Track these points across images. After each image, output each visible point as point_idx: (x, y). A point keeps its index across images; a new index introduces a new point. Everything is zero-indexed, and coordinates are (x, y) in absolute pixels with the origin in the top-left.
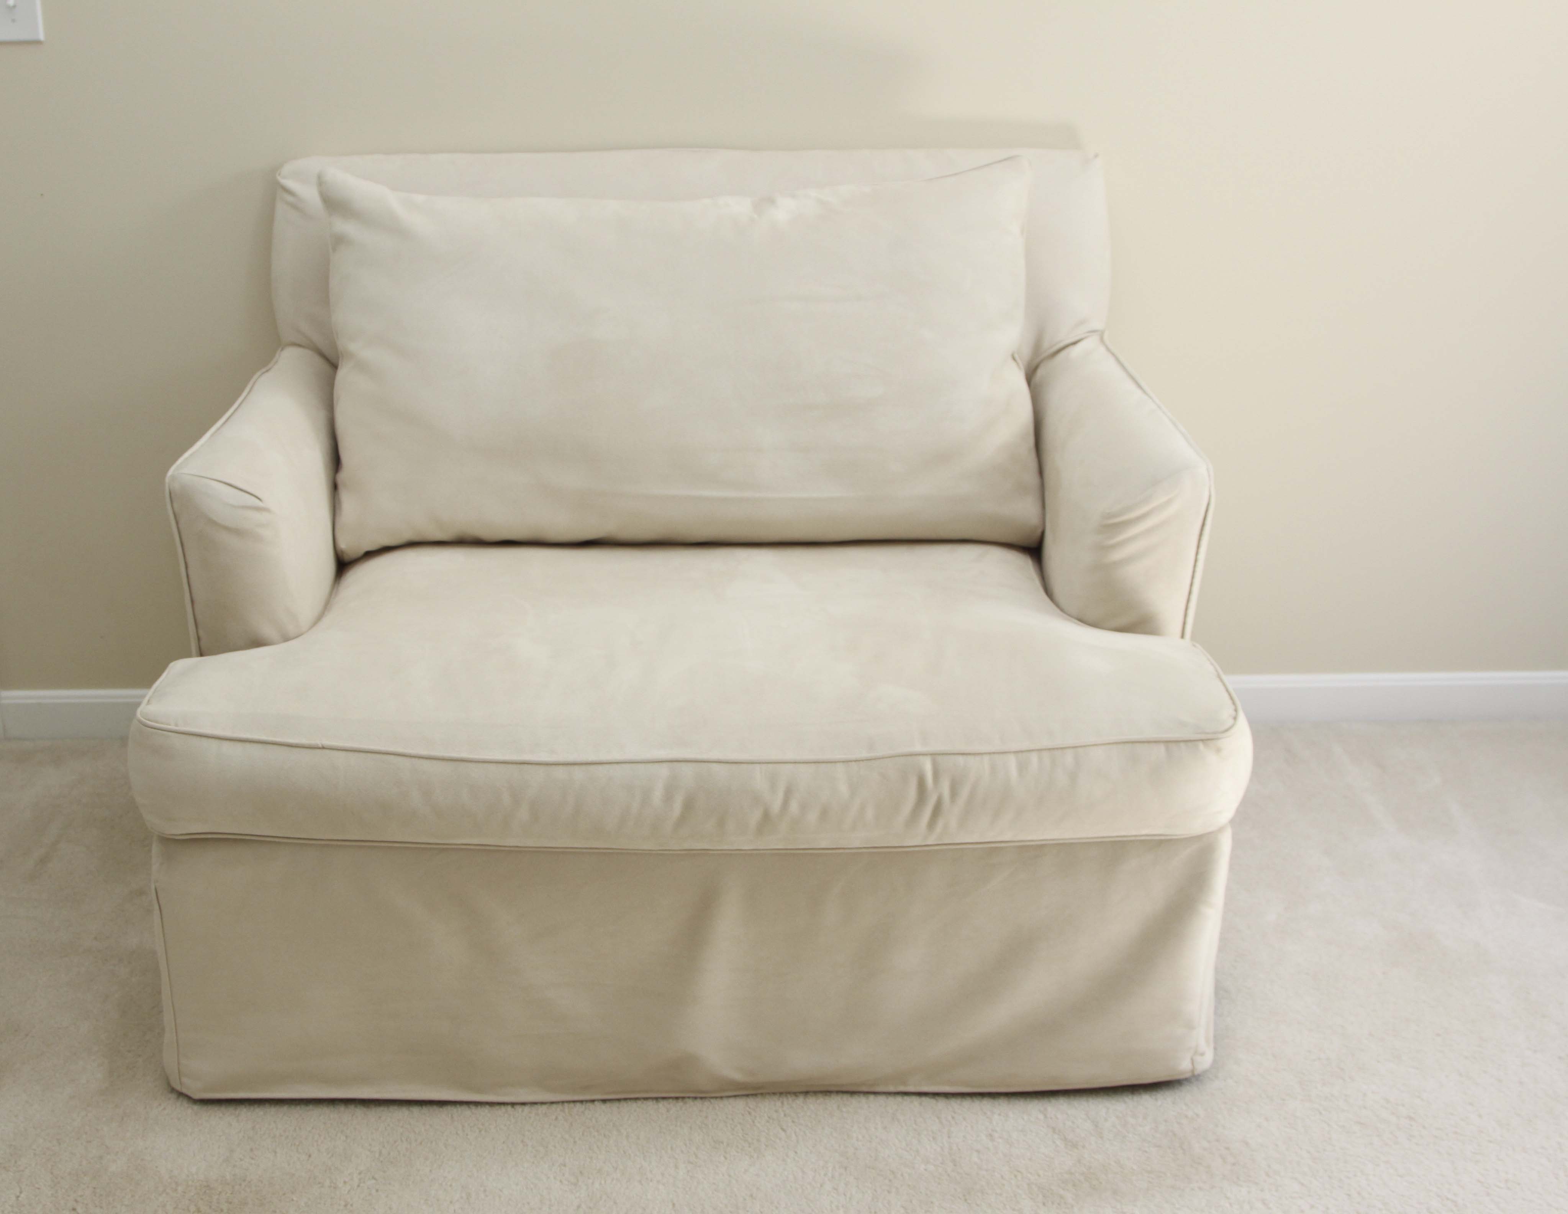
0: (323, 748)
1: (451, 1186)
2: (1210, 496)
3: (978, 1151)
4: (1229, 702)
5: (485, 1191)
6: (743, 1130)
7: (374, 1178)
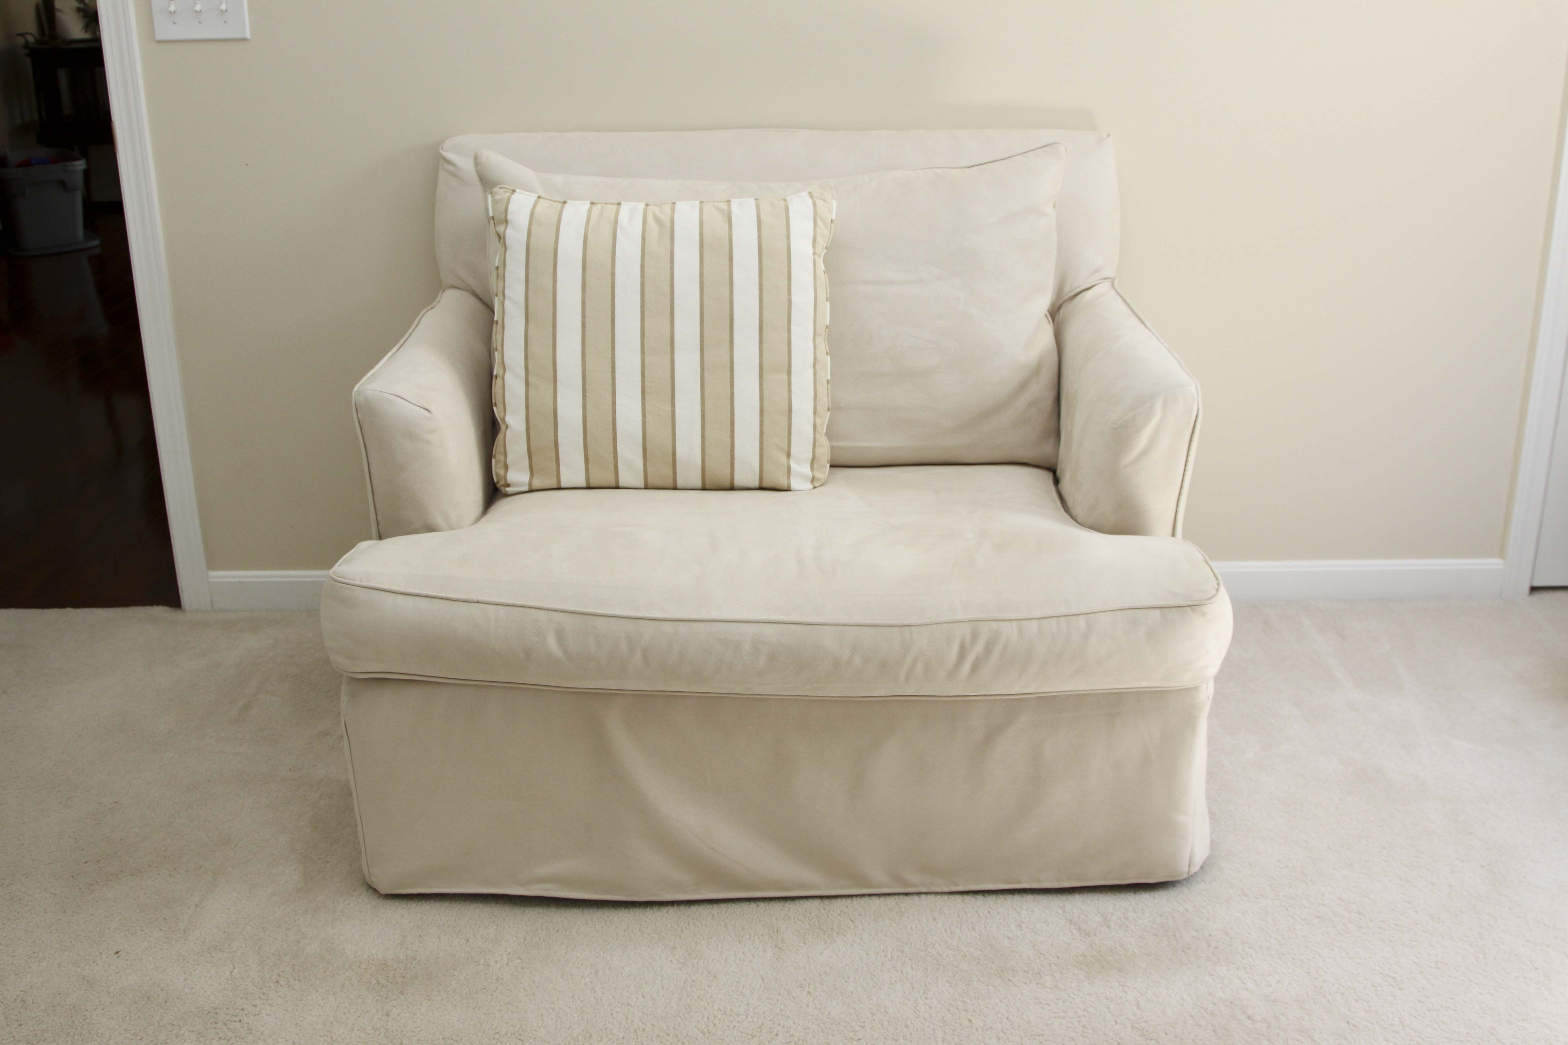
0: (478, 602)
1: (582, 964)
2: (1198, 410)
3: (1009, 938)
4: (1214, 578)
5: (610, 968)
6: (818, 921)
7: (519, 958)
